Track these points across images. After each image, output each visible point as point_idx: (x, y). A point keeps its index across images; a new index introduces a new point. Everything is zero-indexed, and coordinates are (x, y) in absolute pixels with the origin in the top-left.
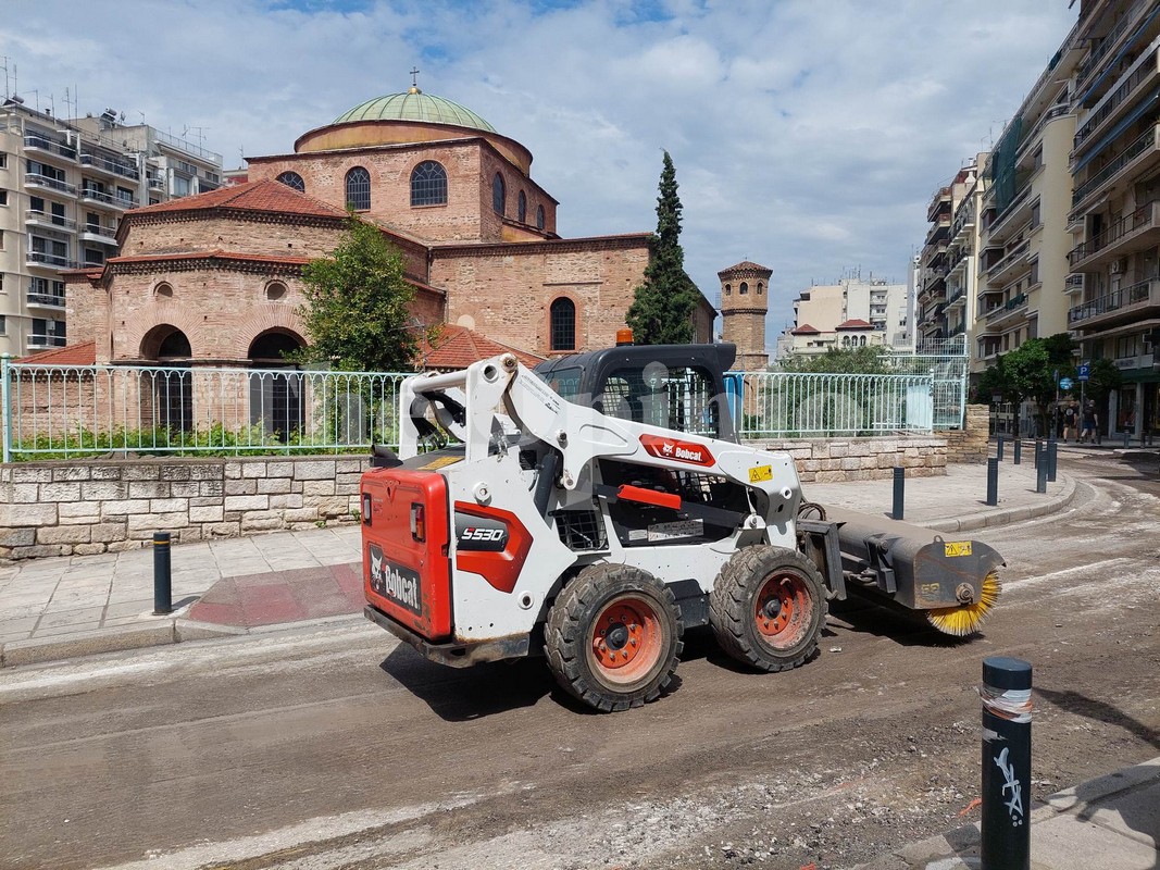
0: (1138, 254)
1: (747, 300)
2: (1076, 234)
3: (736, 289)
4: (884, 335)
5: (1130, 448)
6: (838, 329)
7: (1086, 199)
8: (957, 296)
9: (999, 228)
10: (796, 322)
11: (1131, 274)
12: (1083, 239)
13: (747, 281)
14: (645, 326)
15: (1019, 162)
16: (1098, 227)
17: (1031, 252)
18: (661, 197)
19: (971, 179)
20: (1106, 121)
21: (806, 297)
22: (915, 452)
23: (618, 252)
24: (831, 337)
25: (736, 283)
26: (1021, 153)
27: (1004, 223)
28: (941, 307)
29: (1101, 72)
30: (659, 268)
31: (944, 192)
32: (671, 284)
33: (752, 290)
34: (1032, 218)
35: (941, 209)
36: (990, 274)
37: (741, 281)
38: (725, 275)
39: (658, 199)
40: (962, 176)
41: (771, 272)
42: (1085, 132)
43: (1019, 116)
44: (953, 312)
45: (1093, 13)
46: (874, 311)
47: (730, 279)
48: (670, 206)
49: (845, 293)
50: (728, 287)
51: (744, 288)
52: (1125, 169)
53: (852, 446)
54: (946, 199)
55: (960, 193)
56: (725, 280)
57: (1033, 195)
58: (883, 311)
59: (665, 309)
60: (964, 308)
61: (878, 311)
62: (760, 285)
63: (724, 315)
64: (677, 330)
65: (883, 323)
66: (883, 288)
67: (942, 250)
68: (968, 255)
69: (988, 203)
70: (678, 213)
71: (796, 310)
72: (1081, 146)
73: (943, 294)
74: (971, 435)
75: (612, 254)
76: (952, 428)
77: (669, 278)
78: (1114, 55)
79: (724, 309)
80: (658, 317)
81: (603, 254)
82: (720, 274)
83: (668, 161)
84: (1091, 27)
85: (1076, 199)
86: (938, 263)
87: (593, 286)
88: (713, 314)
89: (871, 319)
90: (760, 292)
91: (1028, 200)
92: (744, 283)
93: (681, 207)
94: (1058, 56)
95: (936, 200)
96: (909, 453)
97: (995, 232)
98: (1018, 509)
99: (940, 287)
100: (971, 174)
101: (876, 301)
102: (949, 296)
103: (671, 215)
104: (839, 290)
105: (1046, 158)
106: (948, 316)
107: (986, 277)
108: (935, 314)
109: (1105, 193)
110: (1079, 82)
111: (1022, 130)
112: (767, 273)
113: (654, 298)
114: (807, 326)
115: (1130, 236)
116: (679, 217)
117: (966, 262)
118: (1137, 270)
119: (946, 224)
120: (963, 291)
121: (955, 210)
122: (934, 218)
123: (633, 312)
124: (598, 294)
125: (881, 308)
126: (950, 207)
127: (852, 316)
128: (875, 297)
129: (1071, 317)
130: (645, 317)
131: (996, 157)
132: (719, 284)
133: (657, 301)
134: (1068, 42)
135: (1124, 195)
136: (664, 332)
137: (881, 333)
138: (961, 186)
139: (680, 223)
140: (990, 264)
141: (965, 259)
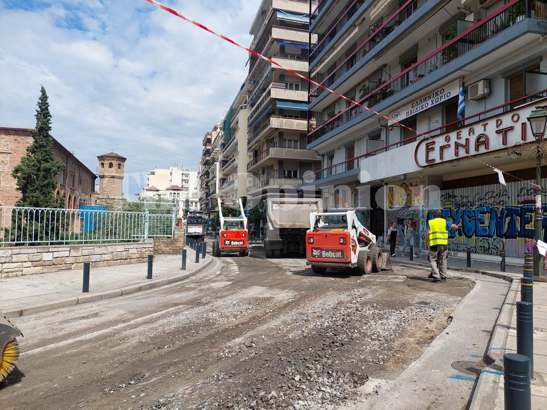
0: (268, 167)
1: (113, 171)
2: (250, 157)
3: (106, 166)
4: (188, 193)
5: (258, 244)
6: (167, 189)
7: (251, 143)
8: (213, 178)
9: (226, 151)
10: (148, 185)
11: (266, 174)
12: (252, 159)
13: (112, 162)
14: (24, 178)
15: (232, 125)
16: (256, 154)
17: (235, 163)
18: (39, 110)
19: (218, 130)
20: (257, 114)
21: (153, 173)
22: (135, 251)
23: (23, 137)
24: (164, 192)
25: (107, 163)
26: (232, 122)
27: (227, 150)
28: (207, 182)
29: (255, 94)
30: (36, 147)
31: (208, 134)
32: (43, 157)
33: (115, 167)
34: (235, 149)
35: (208, 141)
36: (223, 170)
37: (109, 162)
38: (101, 158)
39: (36, 110)
40: (215, 129)
41: (126, 159)
42: (251, 116)
43: (232, 107)
44: (212, 185)
45: (253, 70)
46: (184, 182)
47: (103, 160)
48: (44, 116)
49: (171, 173)
50: (103, 164)
51: (111, 165)
52: (262, 133)
53: (96, 249)
54: (209, 137)
55: (214, 135)
56: (101, 160)
57: (236, 139)
58: (188, 182)
59: (39, 170)
60: (215, 183)
61: (185, 182)
62: (120, 165)
63: (101, 178)
64: (46, 182)
65: (187, 188)
66: (188, 173)
67: (208, 158)
68: (216, 161)
69: (222, 141)
70: (49, 120)
71: (148, 179)
72: (250, 122)
73: (208, 177)
74: (176, 241)
75: (19, 138)
76: (168, 238)
77: (42, 154)
78: (259, 88)
79: (100, 175)
80: (33, 174)
81: (12, 137)
82: (98, 157)
83: (43, 91)
84: (252, 76)
85: (249, 143)
86: (206, 163)
87: (5, 155)
88: (94, 177)
89: (182, 186)
90: (119, 168)
91: (235, 141)
92: (111, 163)
93: (51, 117)
94: (244, 85)
95: (205, 137)
96: (131, 251)
97: (225, 153)
98: (161, 280)
99: (207, 174)
100: (219, 128)
101: (185, 178)
102: (211, 177)
103: (44, 120)
104: (168, 172)
105: (240, 125)
106: (210, 187)
107: (222, 171)
108: (206, 185)
109: (257, 142)
110: (249, 96)
111: (233, 113)
112: (124, 160)
113: (32, 163)
114: (153, 187)
115: (264, 160)
116: (50, 122)
117: (216, 164)
118: (267, 174)
119: (209, 147)
120: (215, 177)
121: (212, 142)
122: (205, 145)
123: (17, 171)
124: (8, 159)
125: (186, 181)
126: (211, 141)
127: (174, 183)
128: (184, 176)
129: (247, 190)
130: (25, 174)
131: (225, 122)
132: (98, 163)
133: (33, 165)
134: (246, 80)
135: (263, 144)
136: (38, 183)
137: (187, 192)
138: (215, 132)
139: (50, 125)
140: (223, 166)
141: (215, 163)
